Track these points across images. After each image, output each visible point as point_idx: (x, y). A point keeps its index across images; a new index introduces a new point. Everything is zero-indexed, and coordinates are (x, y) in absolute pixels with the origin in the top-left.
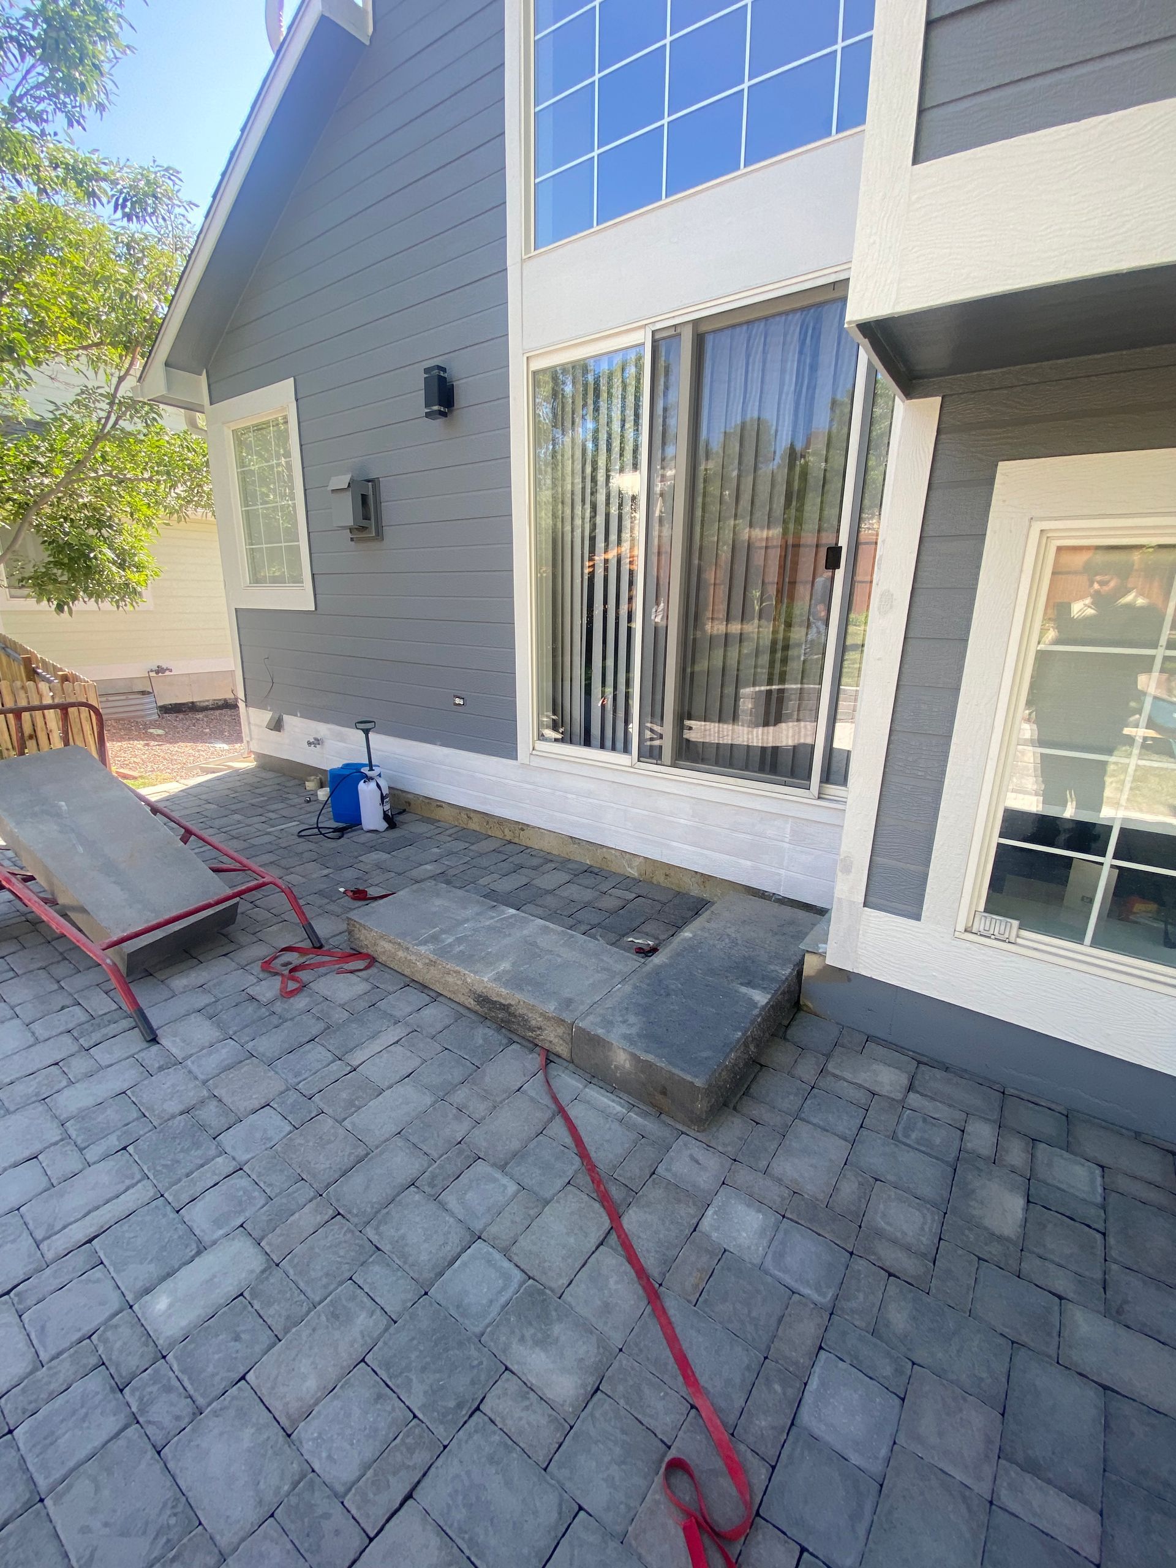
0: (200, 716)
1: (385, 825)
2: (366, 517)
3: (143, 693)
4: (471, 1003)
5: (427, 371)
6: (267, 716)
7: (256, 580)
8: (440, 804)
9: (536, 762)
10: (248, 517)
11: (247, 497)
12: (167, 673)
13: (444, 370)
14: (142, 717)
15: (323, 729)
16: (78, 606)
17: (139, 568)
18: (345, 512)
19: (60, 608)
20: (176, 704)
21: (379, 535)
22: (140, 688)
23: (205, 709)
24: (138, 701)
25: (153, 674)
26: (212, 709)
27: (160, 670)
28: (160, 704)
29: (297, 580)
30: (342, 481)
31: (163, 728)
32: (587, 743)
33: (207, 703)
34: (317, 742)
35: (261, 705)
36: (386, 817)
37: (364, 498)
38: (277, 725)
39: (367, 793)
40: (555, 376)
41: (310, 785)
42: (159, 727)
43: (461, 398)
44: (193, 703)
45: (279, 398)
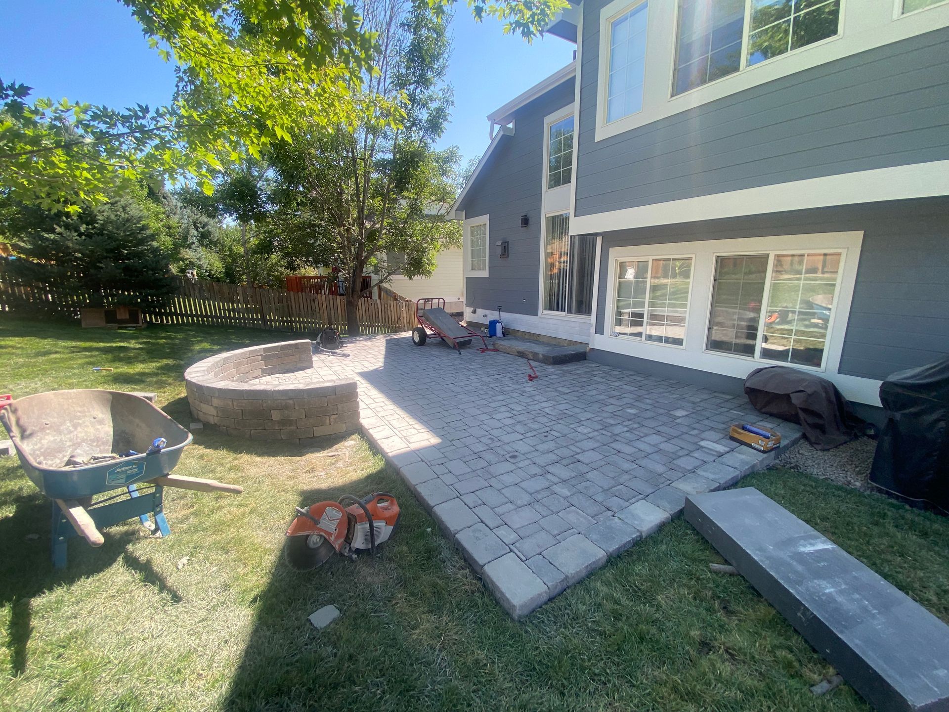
1: (502, 336)
2: (505, 252)
4: (516, 354)
5: (522, 216)
6: (472, 309)
7: (473, 269)
8: (518, 331)
9: (543, 316)
10: (472, 250)
11: (472, 246)
13: (526, 216)
15: (487, 312)
16: (415, 278)
17: (433, 265)
18: (499, 251)
21: (508, 256)
29: (484, 269)
30: (499, 243)
32: (558, 310)
34: (485, 316)
35: (470, 306)
36: (503, 333)
37: (505, 247)
38: (474, 312)
39: (498, 326)
40: (554, 218)
41: (482, 329)
43: (530, 222)
45: (485, 219)
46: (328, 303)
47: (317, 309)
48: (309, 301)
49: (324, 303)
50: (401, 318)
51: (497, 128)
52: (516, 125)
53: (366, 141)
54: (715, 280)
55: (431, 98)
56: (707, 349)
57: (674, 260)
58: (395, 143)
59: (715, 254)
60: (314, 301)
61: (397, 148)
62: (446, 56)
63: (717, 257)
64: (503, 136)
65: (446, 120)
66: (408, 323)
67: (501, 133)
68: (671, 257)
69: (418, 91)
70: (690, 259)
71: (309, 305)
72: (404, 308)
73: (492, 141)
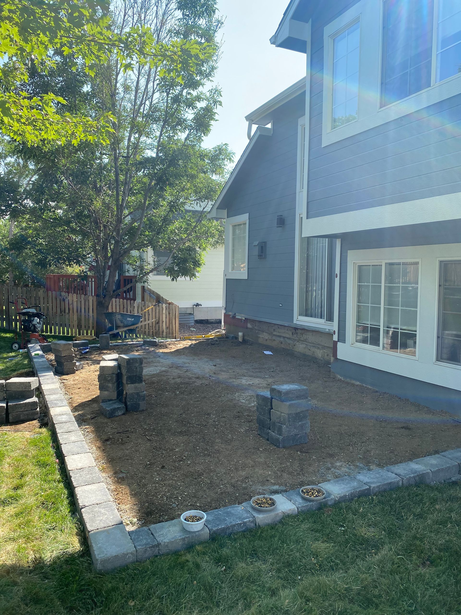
0: (209, 325)
2: (262, 252)
3: (190, 314)
5: (278, 216)
7: (232, 269)
11: (233, 246)
12: (200, 306)
13: (282, 216)
14: (189, 323)
16: (179, 279)
17: (199, 265)
18: (256, 252)
19: (173, 280)
20: (201, 320)
21: (266, 257)
22: (189, 312)
23: (212, 323)
24: (189, 317)
25: (195, 307)
26: (214, 323)
27: (197, 305)
28: (195, 319)
29: (244, 270)
30: (256, 243)
31: (196, 328)
33: (212, 321)
37: (262, 247)
42: (194, 328)
43: (286, 223)
44: (207, 320)
45: (244, 218)
46: (79, 303)
47: (67, 311)
48: (58, 301)
49: (75, 304)
50: (161, 322)
51: (254, 127)
52: (273, 125)
53: (129, 139)
54: (440, 286)
55: (198, 98)
56: (437, 360)
57: (404, 264)
58: (159, 141)
59: (438, 259)
60: (64, 300)
61: (161, 147)
62: (215, 58)
63: (441, 262)
64: (260, 136)
65: (212, 119)
66: (167, 328)
67: (258, 133)
68: (401, 261)
69: (185, 91)
70: (417, 263)
71: (58, 306)
72: (164, 311)
73: (251, 139)
